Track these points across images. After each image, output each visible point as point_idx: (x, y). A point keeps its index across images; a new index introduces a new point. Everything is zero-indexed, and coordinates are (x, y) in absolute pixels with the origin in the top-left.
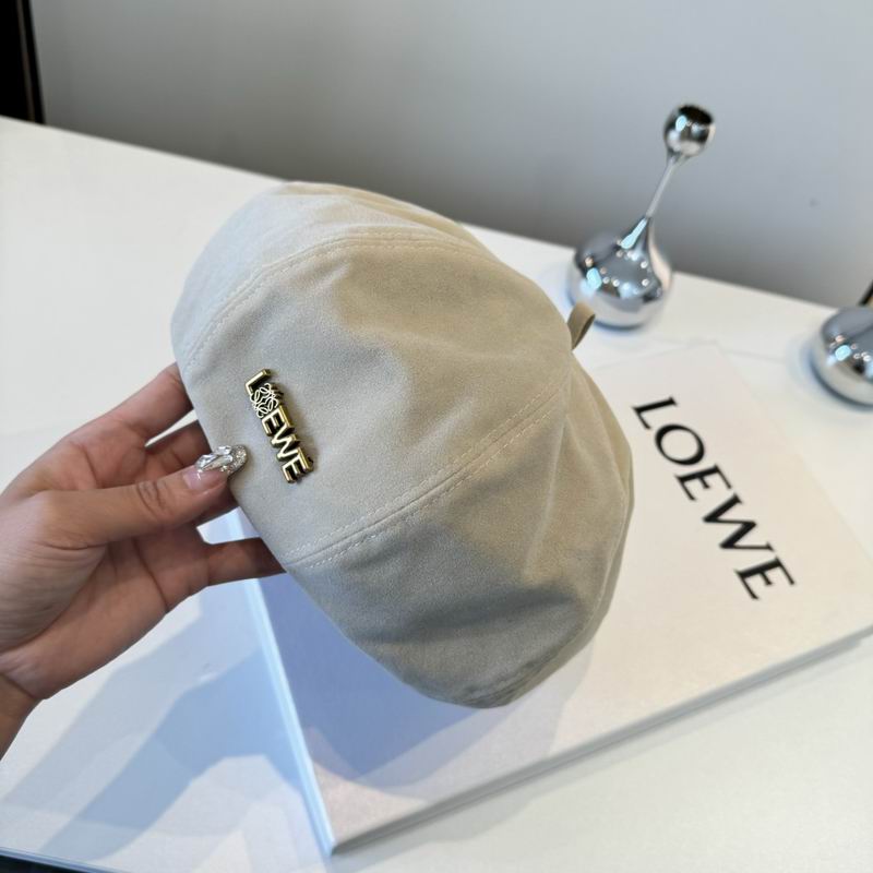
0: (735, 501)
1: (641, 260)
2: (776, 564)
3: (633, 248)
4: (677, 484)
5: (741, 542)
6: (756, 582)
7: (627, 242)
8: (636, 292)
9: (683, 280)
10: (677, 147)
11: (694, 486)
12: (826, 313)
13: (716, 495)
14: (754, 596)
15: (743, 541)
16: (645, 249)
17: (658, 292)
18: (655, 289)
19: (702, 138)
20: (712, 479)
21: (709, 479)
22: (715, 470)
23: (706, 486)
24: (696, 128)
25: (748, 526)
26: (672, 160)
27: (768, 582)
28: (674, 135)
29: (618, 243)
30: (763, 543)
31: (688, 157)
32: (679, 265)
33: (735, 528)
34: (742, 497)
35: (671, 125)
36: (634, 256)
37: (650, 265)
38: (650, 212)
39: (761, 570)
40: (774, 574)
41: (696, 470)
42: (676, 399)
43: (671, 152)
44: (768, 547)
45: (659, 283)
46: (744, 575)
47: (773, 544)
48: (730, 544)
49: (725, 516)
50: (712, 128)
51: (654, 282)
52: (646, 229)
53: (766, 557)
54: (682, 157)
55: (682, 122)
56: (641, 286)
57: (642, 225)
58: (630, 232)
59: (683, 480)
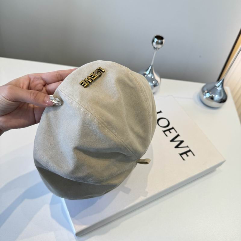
0: (178, 135)
1: (152, 76)
2: (190, 151)
3: (149, 74)
4: (163, 133)
5: (180, 146)
6: (184, 156)
7: (147, 72)
8: (152, 84)
9: (164, 80)
10: (156, 47)
11: (167, 133)
12: (202, 85)
13: (173, 134)
14: (184, 160)
15: (181, 146)
16: (152, 73)
17: (157, 84)
18: (156, 83)
19: (162, 43)
20: (172, 131)
21: (171, 131)
22: (173, 128)
23: (170, 132)
24: (159, 41)
25: (182, 142)
26: (155, 50)
27: (188, 156)
28: (154, 43)
29: (145, 73)
30: (186, 146)
31: (159, 49)
32: (162, 76)
33: (178, 142)
34: (180, 134)
35: (153, 41)
36: (150, 76)
37: (154, 77)
38: (152, 64)
39: (186, 153)
40: (189, 154)
41: (168, 129)
42: (162, 111)
43: (154, 48)
44: (187, 147)
45: (157, 82)
46: (181, 154)
47: (189, 146)
48: (177, 147)
49: (175, 140)
50: (164, 41)
51: (156, 82)
52: (152, 68)
53: (187, 149)
54: (157, 49)
55: (156, 40)
56: (152, 83)
57: (150, 67)
58: (148, 70)
59: (164, 131)
